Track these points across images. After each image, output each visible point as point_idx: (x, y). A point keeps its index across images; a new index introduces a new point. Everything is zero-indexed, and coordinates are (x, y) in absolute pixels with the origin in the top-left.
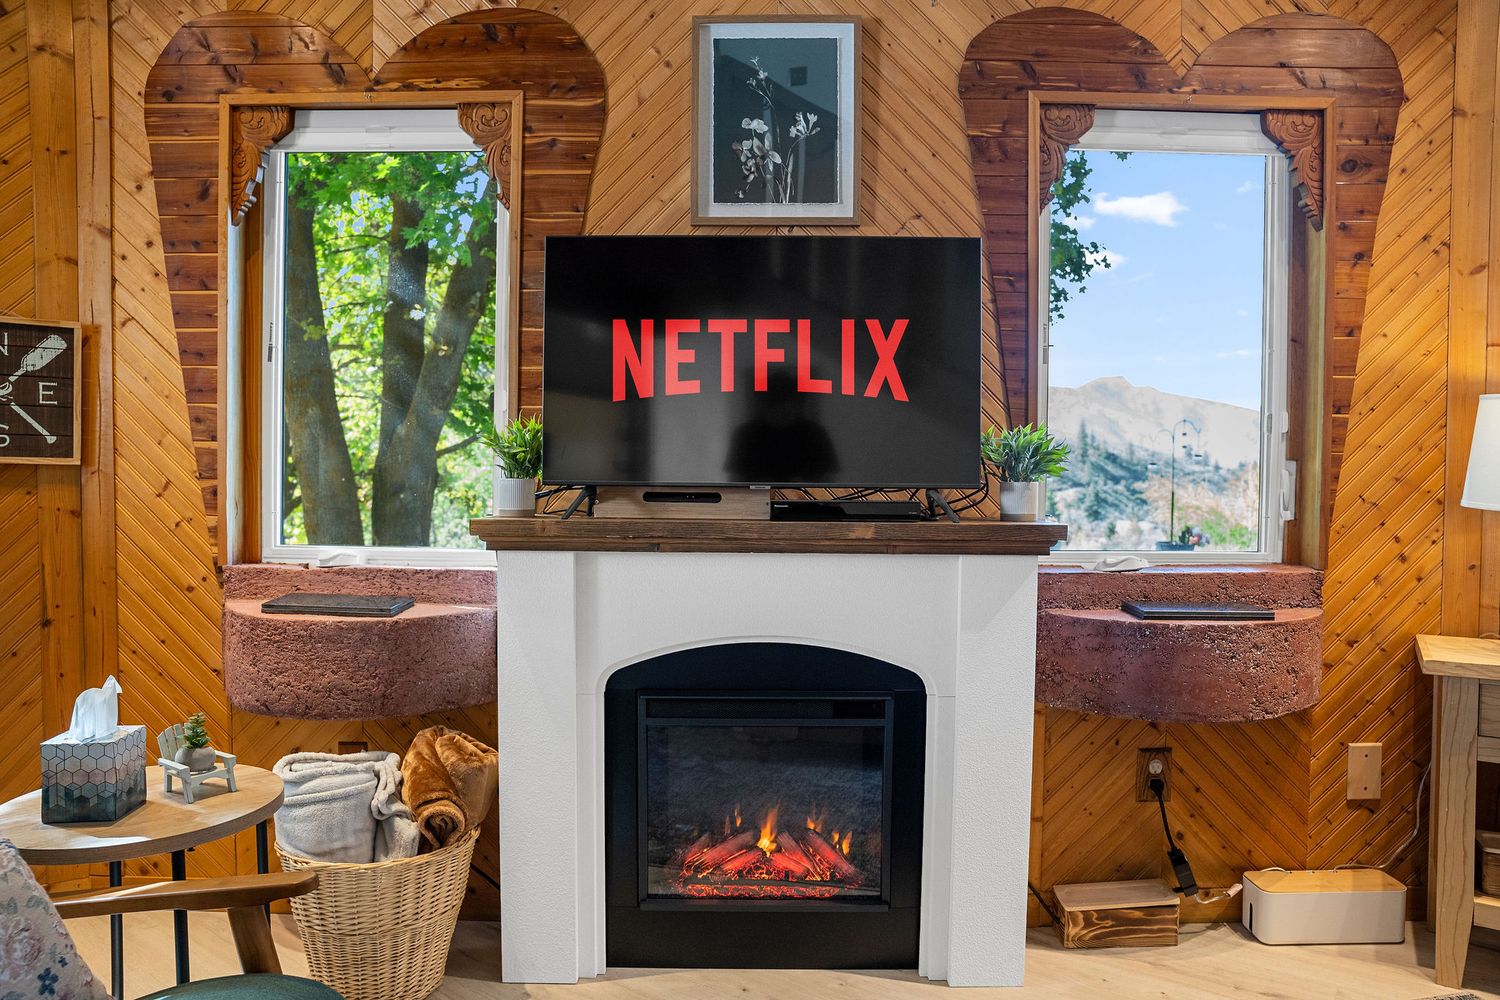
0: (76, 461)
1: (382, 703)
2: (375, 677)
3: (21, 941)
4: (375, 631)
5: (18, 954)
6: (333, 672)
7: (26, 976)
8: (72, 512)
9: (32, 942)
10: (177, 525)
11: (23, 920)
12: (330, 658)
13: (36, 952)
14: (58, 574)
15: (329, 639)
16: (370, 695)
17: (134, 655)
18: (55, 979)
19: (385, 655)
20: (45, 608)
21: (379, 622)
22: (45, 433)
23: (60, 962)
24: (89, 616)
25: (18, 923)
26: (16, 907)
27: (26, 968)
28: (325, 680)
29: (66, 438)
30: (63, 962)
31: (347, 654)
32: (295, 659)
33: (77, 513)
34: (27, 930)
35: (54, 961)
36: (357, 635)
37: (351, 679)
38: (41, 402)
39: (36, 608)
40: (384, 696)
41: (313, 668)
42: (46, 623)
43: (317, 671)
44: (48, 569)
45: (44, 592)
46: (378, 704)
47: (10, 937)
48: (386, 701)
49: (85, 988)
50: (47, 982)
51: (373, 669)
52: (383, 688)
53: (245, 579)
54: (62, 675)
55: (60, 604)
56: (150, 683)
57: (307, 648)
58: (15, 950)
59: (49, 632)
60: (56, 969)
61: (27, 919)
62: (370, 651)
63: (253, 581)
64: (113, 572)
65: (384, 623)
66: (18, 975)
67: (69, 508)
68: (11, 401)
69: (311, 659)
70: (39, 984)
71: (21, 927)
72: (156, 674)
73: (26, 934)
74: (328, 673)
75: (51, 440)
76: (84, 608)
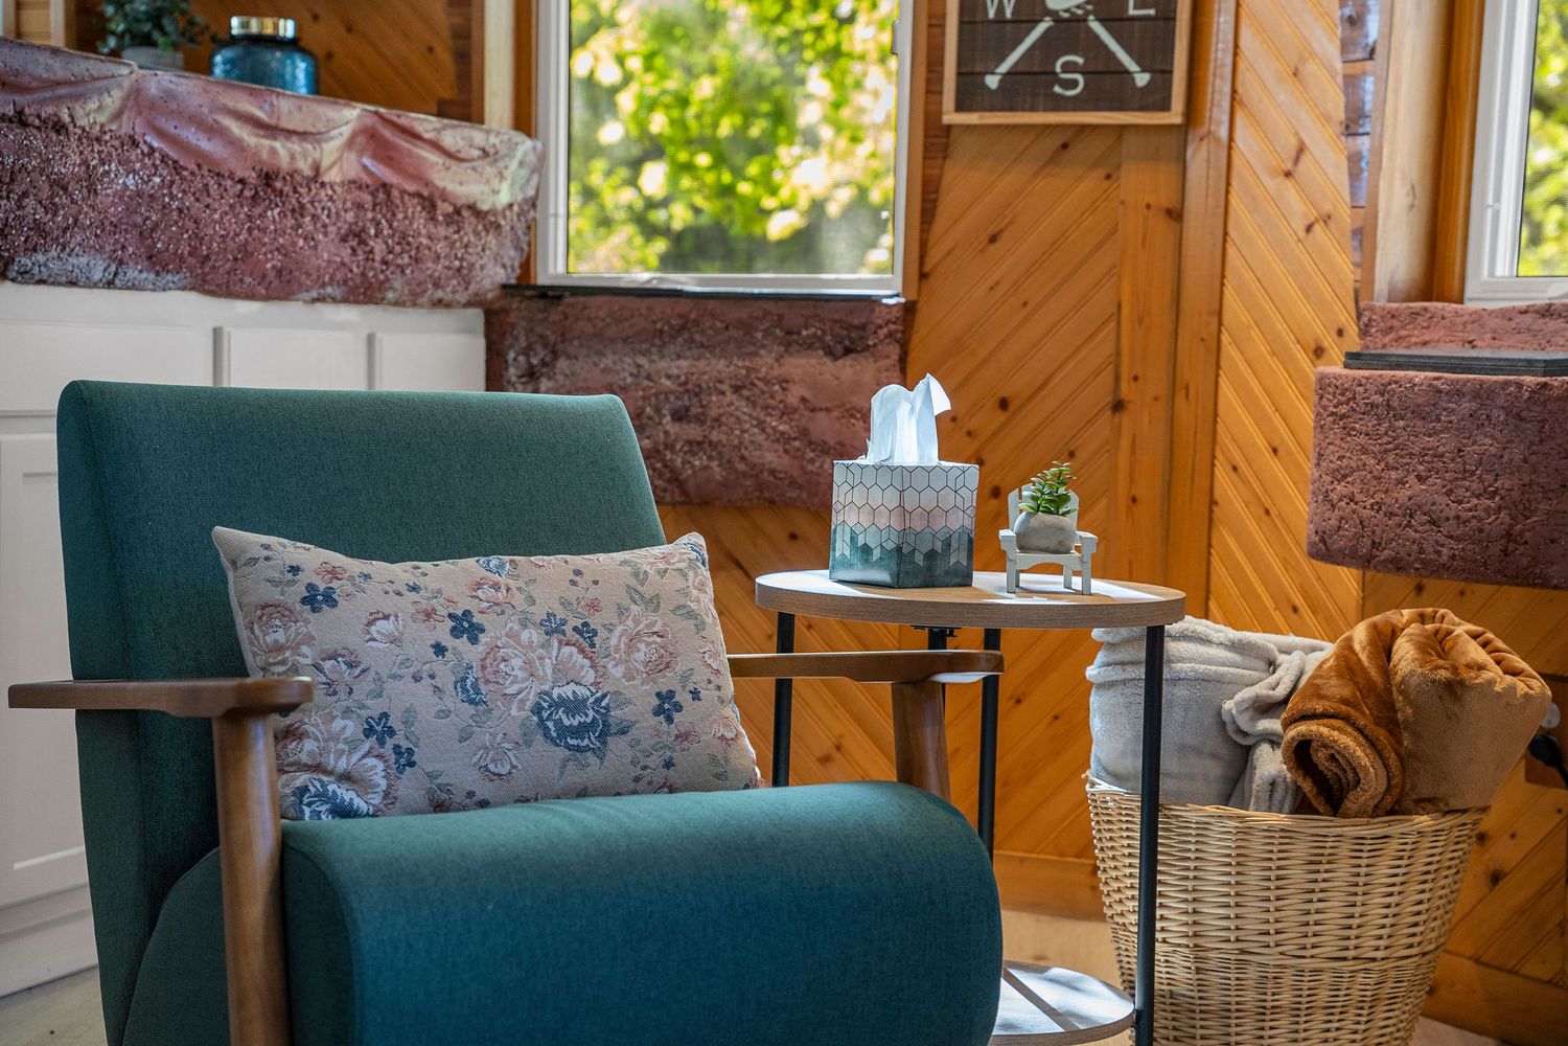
0: (1175, 117)
1: (1505, 552)
2: (1495, 493)
3: (648, 644)
4: (1501, 401)
5: (640, 656)
6: (1420, 478)
7: (642, 685)
8: (1169, 212)
9: (663, 651)
10: (1309, 229)
11: (660, 623)
12: (1416, 450)
13: (662, 665)
14: (1140, 322)
15: (1418, 413)
16: (1481, 531)
17: (1233, 474)
18: (678, 708)
19: (1517, 452)
20: (1117, 378)
21: (1507, 384)
22: (1132, 66)
23: (691, 692)
24: (1180, 396)
25: (654, 624)
26: (658, 605)
27: (645, 675)
28: (1403, 494)
29: (1163, 74)
30: (695, 695)
31: (1445, 443)
32: (1365, 451)
33: (1175, 215)
34: (662, 637)
35: (684, 687)
36: (1467, 406)
37: (1449, 493)
38: (1132, 12)
39: (1107, 377)
40: (1509, 535)
41: (1388, 467)
42: (1118, 406)
43: (1393, 474)
44: (1125, 309)
45: (1118, 353)
46: (1496, 549)
47: (638, 634)
48: (1511, 546)
49: (717, 742)
50: (666, 706)
51: (1489, 478)
52: (1508, 520)
53: (1392, 328)
54: (1134, 500)
55: (1140, 374)
56: (1252, 525)
57: (1382, 430)
58: (639, 650)
59: (1120, 423)
60: (683, 697)
61: (665, 625)
62: (1488, 441)
63: (1403, 333)
64: (1215, 320)
65: (1519, 385)
66: (634, 679)
67: (1166, 204)
68: (1088, 13)
69: (1386, 451)
70: (656, 702)
71: (655, 630)
72: (1261, 512)
73: (659, 640)
74: (1412, 479)
75: (1142, 79)
76: (1175, 386)
